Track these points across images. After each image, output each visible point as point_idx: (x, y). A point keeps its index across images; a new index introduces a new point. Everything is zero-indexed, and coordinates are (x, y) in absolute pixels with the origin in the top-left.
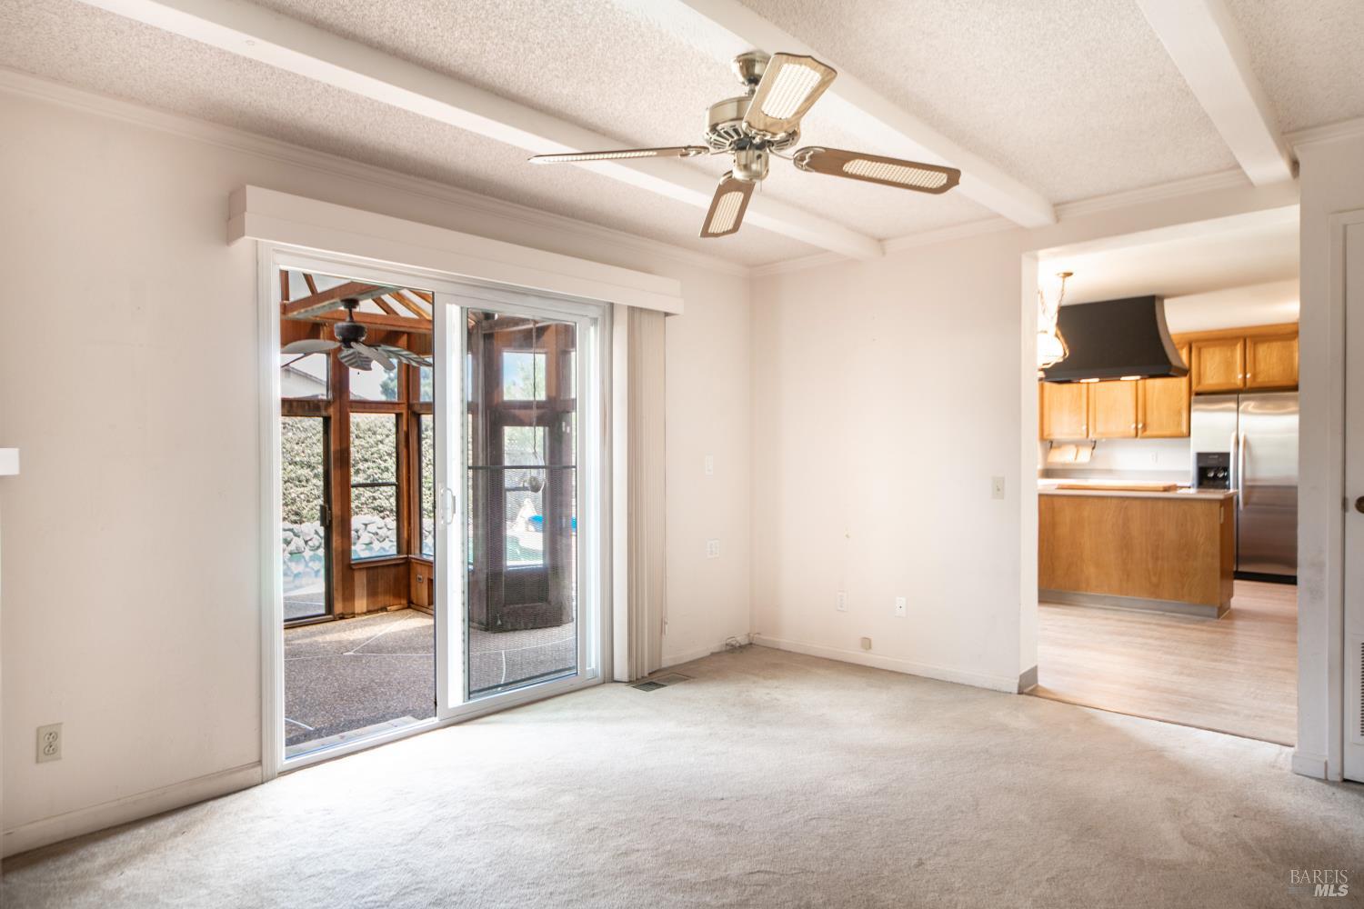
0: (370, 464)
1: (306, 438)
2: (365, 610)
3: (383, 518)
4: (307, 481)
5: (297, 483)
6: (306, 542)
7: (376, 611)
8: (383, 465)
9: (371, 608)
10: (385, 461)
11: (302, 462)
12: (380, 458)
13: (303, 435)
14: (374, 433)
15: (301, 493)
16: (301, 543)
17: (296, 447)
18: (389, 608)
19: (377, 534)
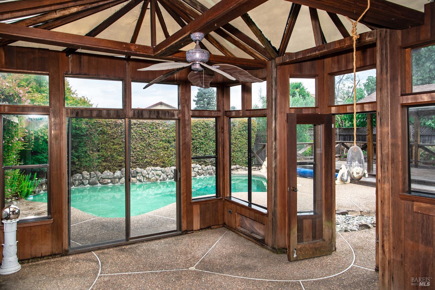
0: (195, 141)
1: (167, 130)
2: (199, 228)
3: (201, 165)
4: (168, 148)
5: (164, 149)
6: (167, 176)
7: (205, 229)
8: (201, 141)
9: (202, 227)
10: (202, 139)
11: (166, 140)
12: (200, 138)
13: (166, 128)
14: (197, 127)
15: (165, 154)
16: (165, 176)
17: (163, 134)
18: (212, 227)
19: (198, 172)
